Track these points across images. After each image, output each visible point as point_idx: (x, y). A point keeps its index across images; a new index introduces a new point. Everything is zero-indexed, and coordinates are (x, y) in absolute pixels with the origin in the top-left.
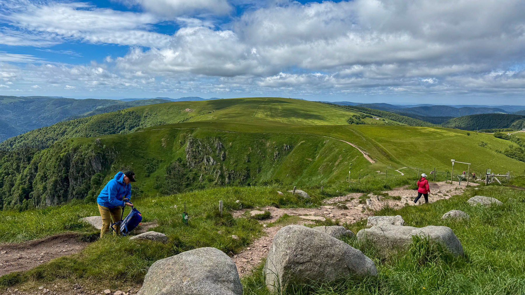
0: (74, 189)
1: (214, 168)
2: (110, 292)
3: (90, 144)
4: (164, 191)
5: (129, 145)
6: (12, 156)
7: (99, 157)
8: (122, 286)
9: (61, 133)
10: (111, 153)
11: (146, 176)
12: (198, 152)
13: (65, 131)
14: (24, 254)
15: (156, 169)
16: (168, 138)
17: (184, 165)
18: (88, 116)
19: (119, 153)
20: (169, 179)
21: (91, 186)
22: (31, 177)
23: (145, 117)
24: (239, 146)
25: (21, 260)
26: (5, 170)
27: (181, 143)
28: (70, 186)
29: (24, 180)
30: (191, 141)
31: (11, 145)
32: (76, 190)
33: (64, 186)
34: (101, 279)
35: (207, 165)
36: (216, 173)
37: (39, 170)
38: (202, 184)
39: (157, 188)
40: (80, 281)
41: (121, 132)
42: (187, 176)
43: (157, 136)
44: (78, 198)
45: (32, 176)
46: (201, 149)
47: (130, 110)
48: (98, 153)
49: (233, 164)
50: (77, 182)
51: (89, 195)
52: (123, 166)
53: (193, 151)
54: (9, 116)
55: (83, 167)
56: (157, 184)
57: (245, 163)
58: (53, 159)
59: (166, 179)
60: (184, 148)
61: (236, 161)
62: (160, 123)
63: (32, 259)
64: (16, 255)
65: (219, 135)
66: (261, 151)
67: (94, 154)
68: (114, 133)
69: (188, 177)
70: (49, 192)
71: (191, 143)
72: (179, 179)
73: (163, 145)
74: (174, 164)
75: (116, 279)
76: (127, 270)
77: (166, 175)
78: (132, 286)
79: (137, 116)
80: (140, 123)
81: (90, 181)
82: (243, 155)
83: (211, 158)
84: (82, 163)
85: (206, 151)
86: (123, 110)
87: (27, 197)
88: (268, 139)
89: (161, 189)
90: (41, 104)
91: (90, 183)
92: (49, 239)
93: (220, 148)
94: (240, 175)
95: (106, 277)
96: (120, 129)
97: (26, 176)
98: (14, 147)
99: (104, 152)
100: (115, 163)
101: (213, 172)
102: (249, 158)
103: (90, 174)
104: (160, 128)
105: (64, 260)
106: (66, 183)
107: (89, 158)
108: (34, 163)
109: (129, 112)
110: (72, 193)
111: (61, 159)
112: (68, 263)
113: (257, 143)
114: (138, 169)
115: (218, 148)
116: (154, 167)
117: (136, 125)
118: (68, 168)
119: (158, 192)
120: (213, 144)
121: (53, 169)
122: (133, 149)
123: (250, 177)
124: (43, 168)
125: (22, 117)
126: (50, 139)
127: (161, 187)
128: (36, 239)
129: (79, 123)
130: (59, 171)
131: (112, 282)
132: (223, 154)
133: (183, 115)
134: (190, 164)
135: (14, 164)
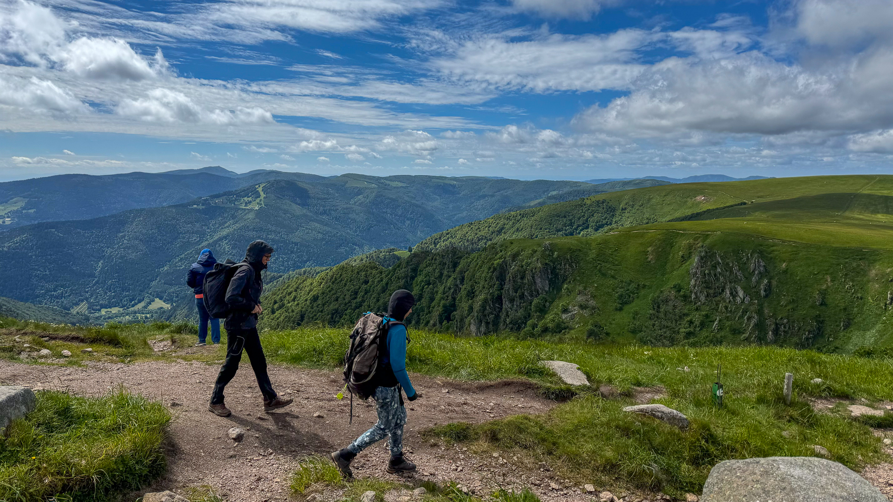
0: (507, 315)
1: (743, 309)
2: (594, 490)
3: (536, 249)
4: (645, 339)
5: (592, 254)
6: (435, 260)
7: (547, 270)
8: (612, 485)
9: (497, 231)
10: (565, 265)
11: (616, 309)
12: (715, 275)
13: (503, 228)
14: (469, 398)
15: (634, 299)
16: (659, 248)
17: (686, 298)
18: (535, 206)
19: (576, 266)
20: (656, 319)
21: (532, 314)
22: (455, 290)
23: (622, 209)
24: (802, 271)
25: (465, 407)
26: (425, 277)
27: (682, 257)
28: (503, 309)
29: (446, 294)
30: (703, 254)
31: (435, 244)
32: (510, 317)
33: (495, 310)
34: (579, 465)
35: (730, 302)
36: (749, 319)
37: (465, 282)
38: (719, 336)
39: (634, 332)
40: (549, 459)
41: (582, 233)
42: (689, 319)
43: (640, 242)
44: (512, 329)
45: (457, 289)
46: (722, 270)
47: (600, 197)
48: (546, 264)
49: (786, 306)
50: (513, 305)
51: (528, 328)
52: (581, 288)
53: (705, 274)
54: (435, 204)
55: (522, 283)
56: (633, 325)
57: (813, 307)
58: (485, 268)
59: (650, 318)
60: (688, 267)
61: (793, 300)
62: (647, 221)
63: (479, 409)
64: (460, 398)
65: (761, 247)
66: (853, 286)
67: (539, 265)
68: (572, 234)
69: (691, 320)
70: (476, 314)
71: (702, 258)
72: (674, 322)
73: (649, 259)
74: (666, 293)
75: (602, 472)
76: (620, 460)
77: (651, 312)
78: (628, 490)
79: (610, 208)
80: (614, 220)
81: (531, 306)
82: (810, 290)
83: (739, 289)
84: (522, 278)
85: (730, 275)
86: (589, 198)
87: (449, 319)
88: (875, 261)
89: (639, 335)
90: (476, 187)
91: (531, 309)
92: (499, 383)
93: (760, 273)
94: (800, 329)
95: (587, 464)
96: (581, 228)
97: (450, 288)
98: (438, 246)
99: (554, 263)
100: (570, 282)
101: (742, 317)
102: (823, 298)
103: (532, 296)
104: (647, 229)
105: (526, 421)
106: (499, 304)
107: (532, 271)
108: (461, 271)
109: (598, 202)
110: (505, 321)
111: (495, 269)
112: (532, 426)
113: (845, 267)
114: (604, 295)
115: (756, 272)
116: (632, 295)
117: (607, 222)
118: (503, 283)
119: (635, 338)
120: (745, 263)
121: (482, 283)
122: (599, 262)
123: (822, 336)
124: (471, 280)
125: (451, 206)
126: (482, 239)
127: (641, 331)
128: (483, 380)
129: (523, 217)
130: (491, 287)
131: (596, 475)
132: (766, 285)
133: (690, 207)
134: (697, 297)
135: (437, 271)
